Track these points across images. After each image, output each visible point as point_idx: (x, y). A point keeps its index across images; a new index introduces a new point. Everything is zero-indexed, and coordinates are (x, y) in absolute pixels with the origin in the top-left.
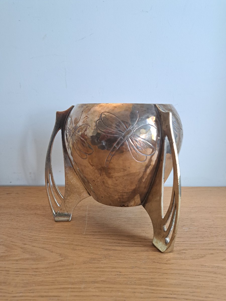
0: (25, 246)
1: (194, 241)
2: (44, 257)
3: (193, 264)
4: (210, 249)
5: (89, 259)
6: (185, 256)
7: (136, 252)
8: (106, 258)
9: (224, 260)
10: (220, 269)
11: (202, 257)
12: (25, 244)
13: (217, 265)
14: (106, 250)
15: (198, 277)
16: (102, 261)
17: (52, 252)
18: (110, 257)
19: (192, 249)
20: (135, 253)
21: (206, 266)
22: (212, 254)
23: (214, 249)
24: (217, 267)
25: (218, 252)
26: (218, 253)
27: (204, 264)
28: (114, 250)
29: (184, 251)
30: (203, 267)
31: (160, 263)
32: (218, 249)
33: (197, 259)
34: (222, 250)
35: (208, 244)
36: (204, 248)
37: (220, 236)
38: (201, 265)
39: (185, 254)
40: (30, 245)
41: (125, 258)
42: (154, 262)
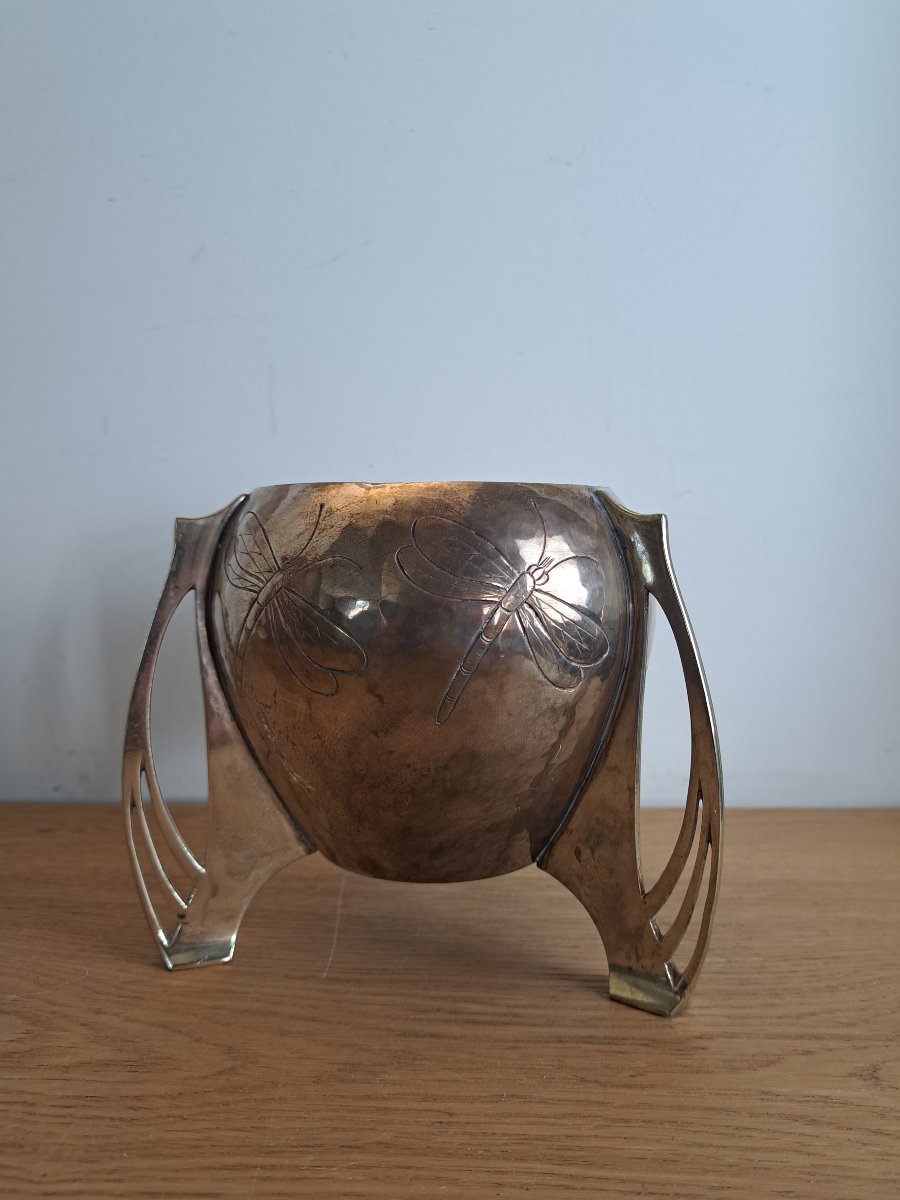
0: (102, 1018)
1: (744, 1007)
2: (167, 1059)
3: (730, 1090)
4: (801, 1037)
5: (336, 1067)
6: (704, 1060)
7: (517, 1045)
8: (399, 1063)
9: (851, 1075)
10: (833, 1107)
11: (769, 1064)
12: (99, 1012)
13: (824, 1092)
14: (404, 1034)
15: (748, 1133)
16: (386, 1072)
17: (199, 1040)
18: (417, 1062)
19: (733, 1036)
20: (513, 1048)
21: (779, 1098)
22: (808, 1053)
23: (817, 1037)
24: (824, 1100)
25: (832, 1044)
26: (831, 1050)
27: (773, 1089)
28: (432, 1036)
29: (702, 1043)
30: (768, 1100)
31: (604, 1085)
32: (833, 1037)
33: (749, 1069)
34: (849, 1039)
35: (798, 1017)
36: (779, 1030)
37: (845, 988)
38: (763, 1093)
39: (703, 1051)
40: (117, 1015)
41: (474, 1066)
42: (583, 1080)
